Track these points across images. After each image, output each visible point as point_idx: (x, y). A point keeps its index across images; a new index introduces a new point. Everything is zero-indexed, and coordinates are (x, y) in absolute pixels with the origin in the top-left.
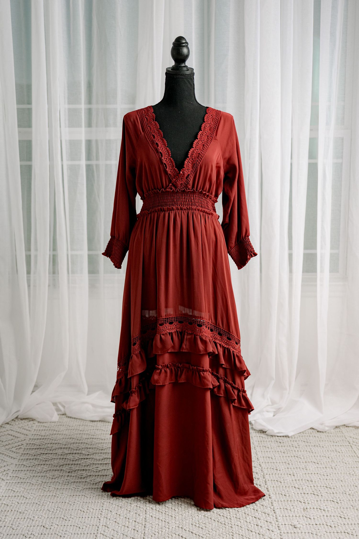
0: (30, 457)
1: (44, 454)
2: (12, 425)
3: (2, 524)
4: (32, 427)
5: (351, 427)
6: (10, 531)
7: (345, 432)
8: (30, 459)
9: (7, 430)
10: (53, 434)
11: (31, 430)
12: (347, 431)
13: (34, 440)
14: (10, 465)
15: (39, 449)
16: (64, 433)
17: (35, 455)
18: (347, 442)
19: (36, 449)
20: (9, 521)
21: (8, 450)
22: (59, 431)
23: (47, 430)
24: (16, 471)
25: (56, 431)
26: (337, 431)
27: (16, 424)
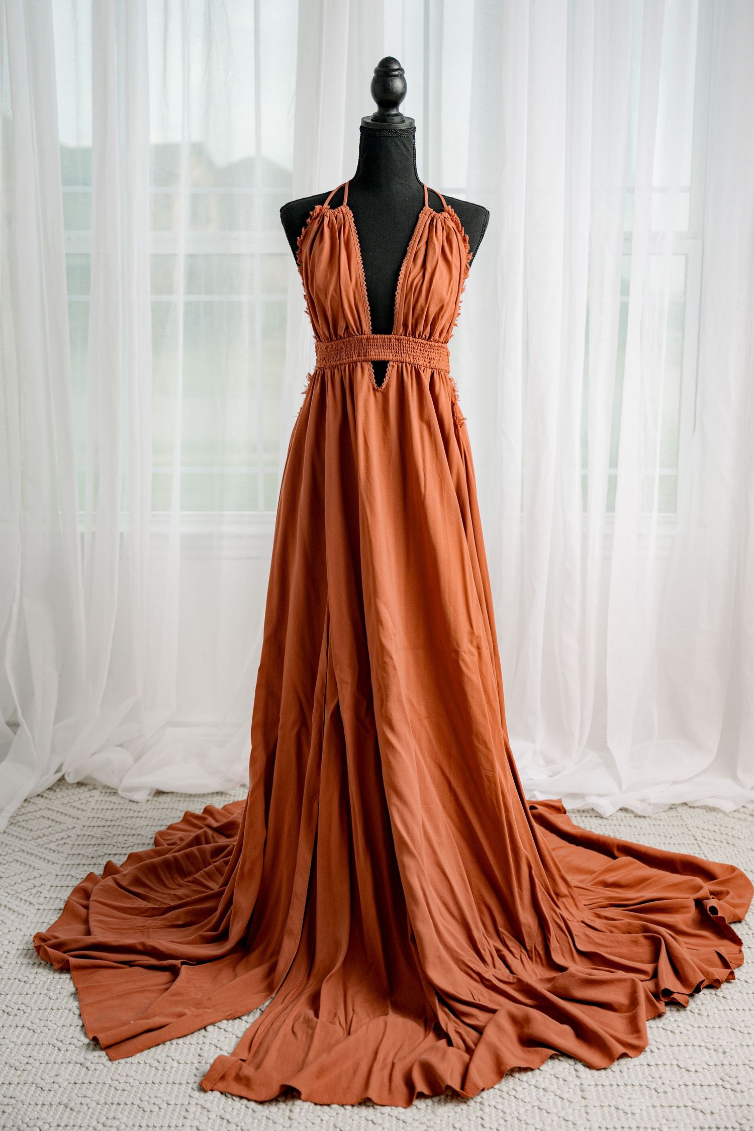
0: (83, 862)
1: (110, 855)
2: (50, 799)
3: (30, 988)
4: (89, 803)
5: (698, 807)
6: (45, 1003)
7: (688, 818)
8: (84, 865)
9: (40, 809)
10: (127, 817)
11: (86, 808)
12: (691, 817)
13: (91, 828)
14: (44, 876)
15: (101, 846)
16: (150, 814)
17: (93, 857)
18: (691, 837)
19: (95, 845)
20: (42, 983)
21: (41, 848)
22: (139, 811)
23: (117, 809)
24: (57, 886)
25: (134, 811)
26: (672, 816)
27: (57, 798)
